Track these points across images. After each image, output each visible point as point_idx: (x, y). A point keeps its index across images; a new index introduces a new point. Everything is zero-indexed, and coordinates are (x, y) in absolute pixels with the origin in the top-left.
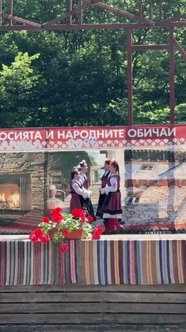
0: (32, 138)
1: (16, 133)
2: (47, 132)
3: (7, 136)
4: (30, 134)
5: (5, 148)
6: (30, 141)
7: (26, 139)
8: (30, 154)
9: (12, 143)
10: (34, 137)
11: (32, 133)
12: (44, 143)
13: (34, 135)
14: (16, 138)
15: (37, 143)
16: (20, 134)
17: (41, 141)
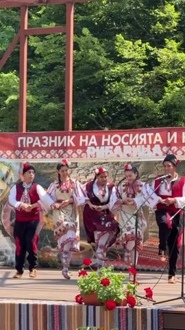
0: (150, 142)
1: (131, 135)
2: (169, 133)
3: (121, 140)
4: (147, 137)
5: (118, 156)
6: (149, 146)
7: (143, 144)
8: (148, 163)
9: (127, 149)
10: (153, 141)
11: (150, 135)
12: (165, 149)
13: (153, 138)
14: (131, 142)
15: (157, 148)
16: (137, 136)
17: (162, 146)
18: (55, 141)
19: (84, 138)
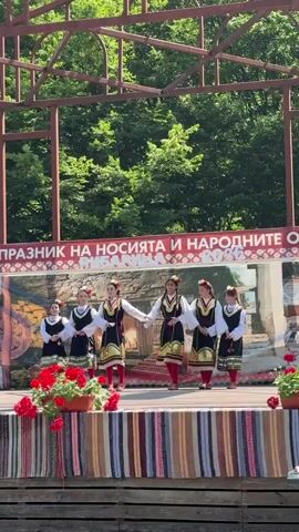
0: (152, 250)
1: (130, 244)
2: (172, 241)
3: (119, 248)
4: (148, 245)
5: (116, 266)
6: (150, 254)
7: (143, 252)
8: (150, 272)
9: (125, 258)
10: (154, 249)
11: (151, 242)
12: (169, 257)
13: (155, 245)
14: (130, 251)
15: (160, 256)
16: (136, 244)
17: (165, 254)
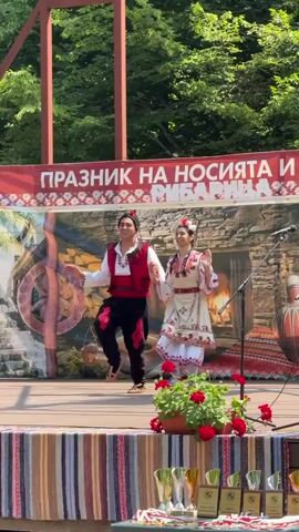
0: (252, 175)
1: (222, 165)
2: (282, 161)
3: (206, 172)
4: (248, 167)
5: (201, 198)
6: (250, 181)
7: (240, 178)
8: (249, 209)
9: (215, 187)
10: (256, 173)
11: (252, 163)
12: (276, 186)
13: (257, 168)
14: (222, 176)
15: (263, 185)
16: (231, 165)
17: (271, 181)
18: (100, 177)
19: (146, 171)
